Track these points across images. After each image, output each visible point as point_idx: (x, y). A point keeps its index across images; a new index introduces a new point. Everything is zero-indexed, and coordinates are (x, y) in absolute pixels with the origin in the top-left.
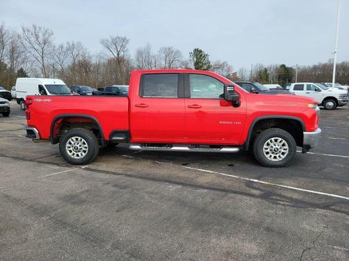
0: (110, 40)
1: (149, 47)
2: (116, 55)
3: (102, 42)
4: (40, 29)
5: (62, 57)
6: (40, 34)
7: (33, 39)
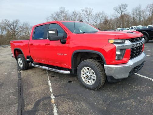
0: (118, 7)
1: (140, 6)
2: (121, 14)
3: (114, 9)
4: (88, 8)
5: (96, 19)
6: (88, 11)
7: (85, 14)
